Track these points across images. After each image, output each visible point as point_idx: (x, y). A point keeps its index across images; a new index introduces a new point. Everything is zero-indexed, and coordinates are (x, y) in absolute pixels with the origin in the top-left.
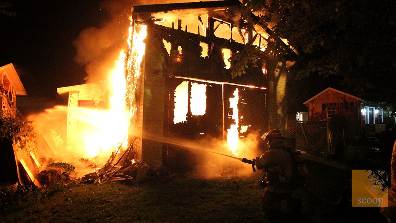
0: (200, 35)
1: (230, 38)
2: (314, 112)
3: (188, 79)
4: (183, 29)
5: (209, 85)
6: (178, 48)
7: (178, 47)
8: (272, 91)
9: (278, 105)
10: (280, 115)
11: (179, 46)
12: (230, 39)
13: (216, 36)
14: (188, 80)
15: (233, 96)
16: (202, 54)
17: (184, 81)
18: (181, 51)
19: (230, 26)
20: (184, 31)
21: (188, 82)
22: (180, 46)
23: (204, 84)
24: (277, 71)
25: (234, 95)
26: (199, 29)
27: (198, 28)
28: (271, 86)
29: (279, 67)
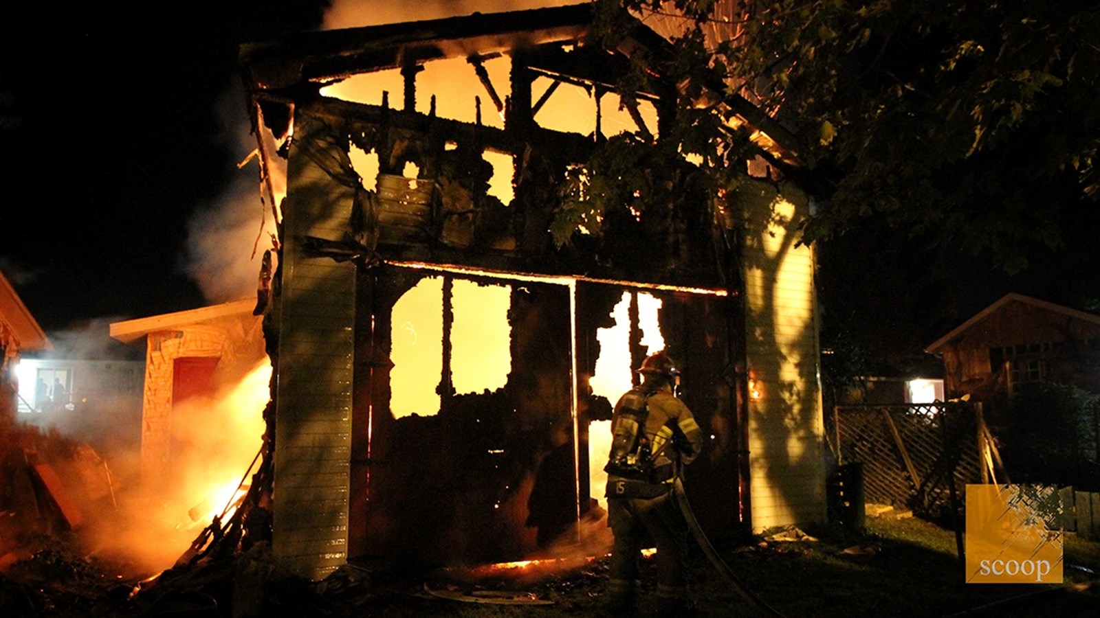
0: (481, 124)
1: (594, 129)
2: (964, 379)
3: (440, 269)
4: (422, 107)
5: (522, 288)
6: (404, 171)
7: (404, 164)
8: (760, 302)
9: (784, 351)
10: (791, 385)
11: (407, 163)
12: (592, 134)
13: (542, 126)
14: (443, 273)
15: (611, 323)
16: (489, 186)
17: (426, 277)
18: (416, 178)
19: (593, 91)
20: (427, 114)
21: (441, 279)
22: (410, 162)
23: (501, 285)
24: (772, 235)
25: (614, 319)
26: (481, 106)
27: (475, 103)
28: (754, 285)
29: (781, 222)
